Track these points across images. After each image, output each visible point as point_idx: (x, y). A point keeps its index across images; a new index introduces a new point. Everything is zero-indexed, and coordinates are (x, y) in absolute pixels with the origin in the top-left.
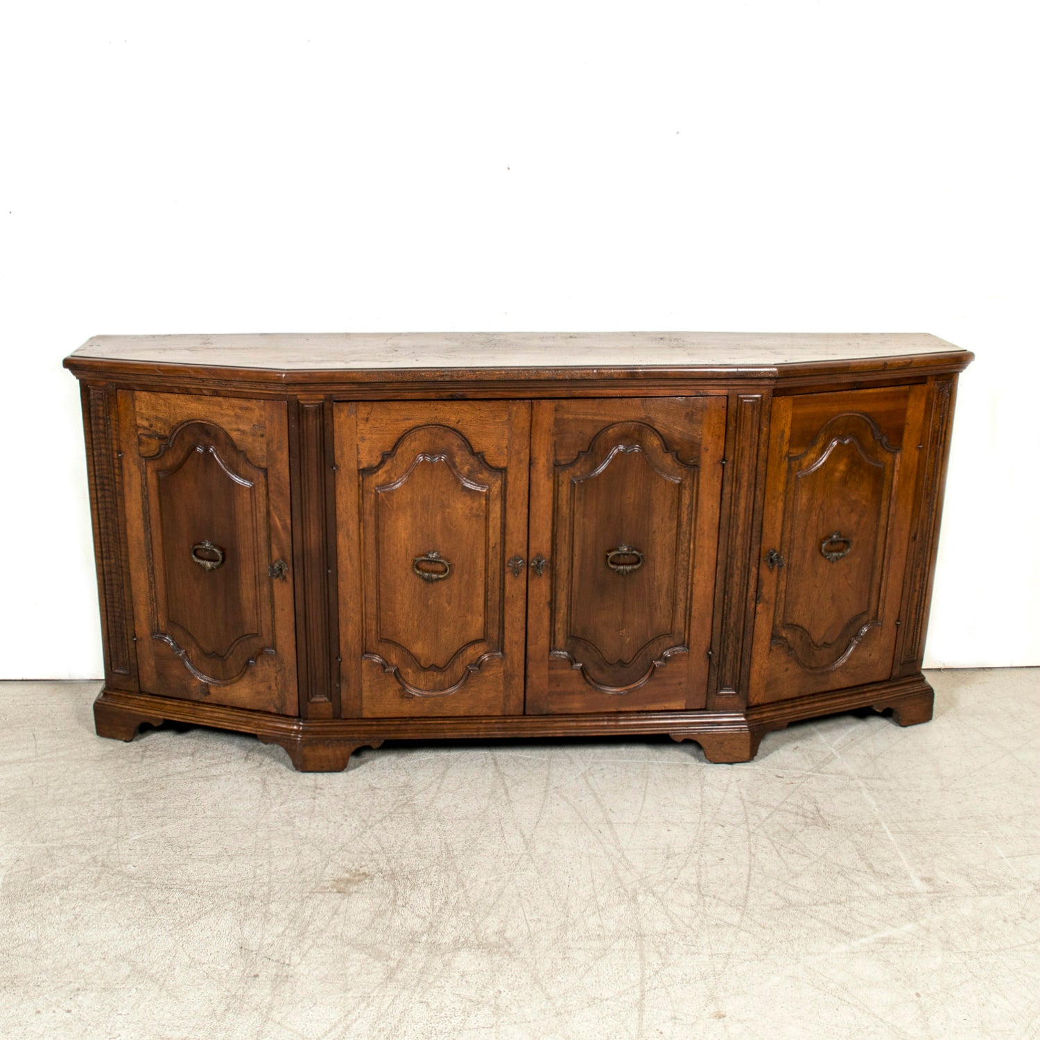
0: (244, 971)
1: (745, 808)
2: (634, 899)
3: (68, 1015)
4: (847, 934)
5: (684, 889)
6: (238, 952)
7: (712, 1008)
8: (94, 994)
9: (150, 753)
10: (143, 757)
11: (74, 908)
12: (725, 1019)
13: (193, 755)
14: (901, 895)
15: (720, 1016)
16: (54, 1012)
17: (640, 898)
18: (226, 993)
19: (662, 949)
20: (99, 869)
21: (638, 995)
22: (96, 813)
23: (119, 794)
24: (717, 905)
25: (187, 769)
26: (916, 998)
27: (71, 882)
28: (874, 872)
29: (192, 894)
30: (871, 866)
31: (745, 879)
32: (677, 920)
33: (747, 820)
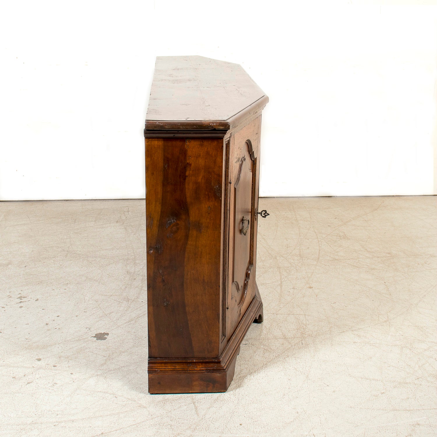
0: (130, 278)
1: (317, 235)
2: (276, 258)
3: (65, 290)
4: (357, 267)
5: (295, 256)
6: (127, 273)
7: (308, 286)
8: (73, 285)
9: (78, 221)
10: (75, 222)
11: (59, 263)
12: (313, 288)
13: (95, 221)
14: (378, 257)
15: (310, 288)
16: (60, 289)
17: (278, 258)
18: (124, 283)
19: (288, 271)
20: (66, 253)
21: (280, 283)
22: (60, 238)
23: (68, 232)
24: (307, 260)
25: (94, 225)
26: (384, 283)
27: (56, 256)
28: (368, 251)
29: (105, 258)
30: (366, 250)
31: (318, 253)
32: (292, 264)
33: (317, 237)
